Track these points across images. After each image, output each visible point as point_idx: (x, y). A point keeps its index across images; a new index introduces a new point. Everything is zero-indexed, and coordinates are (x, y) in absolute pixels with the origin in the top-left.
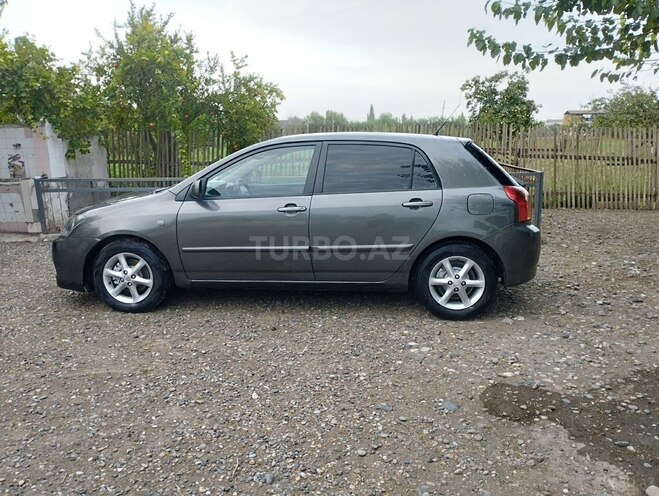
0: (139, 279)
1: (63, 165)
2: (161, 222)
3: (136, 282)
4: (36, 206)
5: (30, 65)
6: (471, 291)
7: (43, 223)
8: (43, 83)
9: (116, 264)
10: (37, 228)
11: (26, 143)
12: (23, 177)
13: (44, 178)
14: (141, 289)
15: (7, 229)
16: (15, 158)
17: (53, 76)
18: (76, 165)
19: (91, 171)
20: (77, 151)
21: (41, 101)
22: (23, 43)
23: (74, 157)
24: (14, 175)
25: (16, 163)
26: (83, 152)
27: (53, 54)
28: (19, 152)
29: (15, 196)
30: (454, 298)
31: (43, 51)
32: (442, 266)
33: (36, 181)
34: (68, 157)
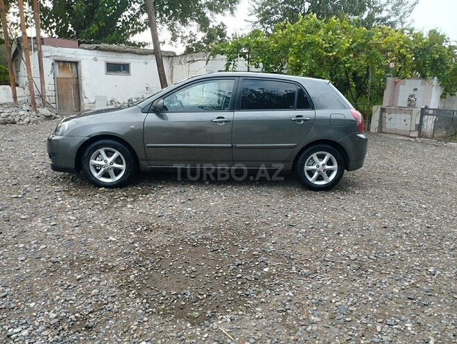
0: (115, 165)
1: (438, 102)
2: (133, 127)
3: (114, 167)
4: (418, 123)
5: (435, 45)
6: (329, 173)
7: (420, 132)
8: (439, 55)
9: (98, 156)
10: (415, 134)
11: (420, 88)
12: (414, 106)
13: (426, 107)
14: (117, 172)
15: (398, 132)
16: (412, 96)
17: (446, 51)
18: (445, 103)
19: (452, 106)
20: (448, 94)
21: (435, 65)
22: (433, 33)
23: (445, 98)
24: (409, 105)
25: (413, 99)
26: (451, 95)
27: (448, 38)
28: (415, 93)
29: (409, 116)
30: (320, 178)
31: (443, 36)
32: (312, 158)
33: (422, 109)
34: (441, 97)
